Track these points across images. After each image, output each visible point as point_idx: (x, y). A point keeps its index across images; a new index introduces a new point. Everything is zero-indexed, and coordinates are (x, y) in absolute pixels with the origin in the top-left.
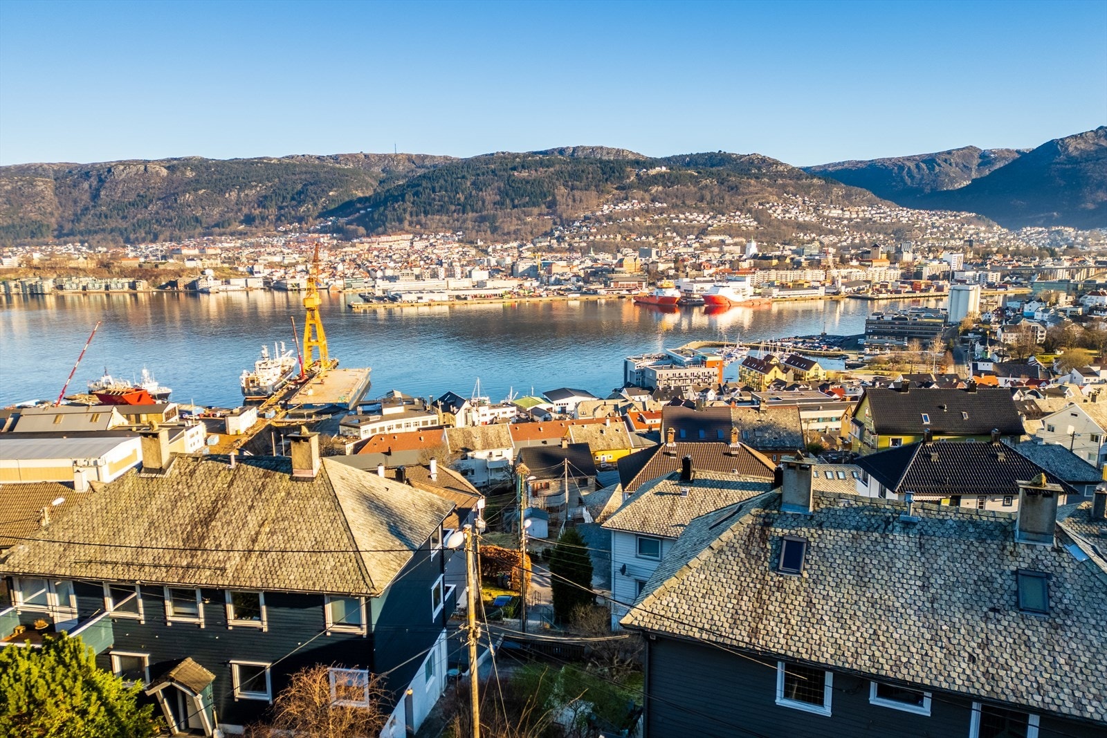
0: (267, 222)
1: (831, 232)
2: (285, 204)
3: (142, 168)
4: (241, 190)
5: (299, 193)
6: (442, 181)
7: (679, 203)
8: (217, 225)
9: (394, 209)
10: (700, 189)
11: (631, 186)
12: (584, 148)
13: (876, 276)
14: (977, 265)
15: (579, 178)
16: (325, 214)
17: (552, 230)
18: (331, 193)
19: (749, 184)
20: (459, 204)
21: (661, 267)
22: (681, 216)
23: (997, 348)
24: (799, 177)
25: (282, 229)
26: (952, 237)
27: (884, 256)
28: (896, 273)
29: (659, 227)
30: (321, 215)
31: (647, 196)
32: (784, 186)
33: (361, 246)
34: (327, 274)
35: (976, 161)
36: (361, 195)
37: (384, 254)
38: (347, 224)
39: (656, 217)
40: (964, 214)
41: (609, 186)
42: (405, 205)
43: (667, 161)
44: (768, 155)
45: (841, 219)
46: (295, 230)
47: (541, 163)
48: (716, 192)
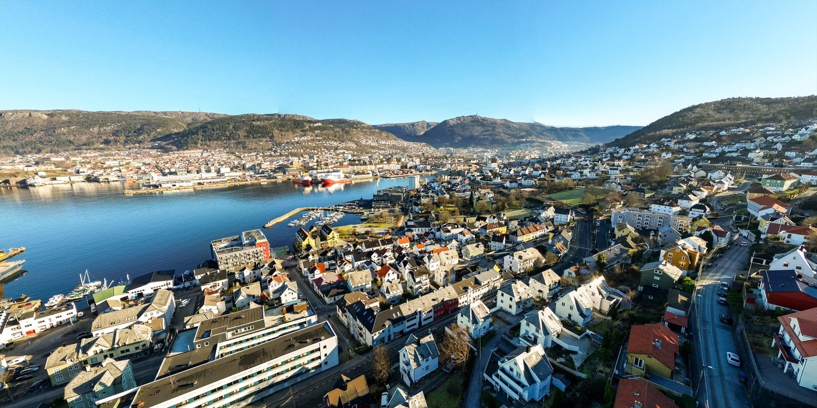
0: (118, 143)
1: (382, 149)
2: (130, 134)
3: (27, 114)
4: (100, 126)
5: (139, 129)
6: (218, 126)
7: (326, 137)
8: (85, 145)
9: (192, 138)
10: (335, 132)
11: (306, 131)
12: (289, 115)
13: (392, 167)
14: (424, 162)
15: (284, 127)
16: (154, 140)
17: (272, 148)
18: (158, 130)
19: (353, 131)
20: (227, 137)
21: (311, 165)
22: (327, 143)
23: (420, 207)
24: (371, 129)
25: (128, 146)
26: (420, 151)
27: (396, 159)
28: (399, 167)
29: (319, 147)
30: (152, 141)
31: (314, 135)
32: (366, 132)
33: (173, 155)
34: (133, 172)
35: (426, 126)
36: (177, 131)
37: (185, 159)
38: (166, 145)
39: (317, 143)
40: (423, 144)
41: (297, 130)
42: (198, 137)
43: (322, 121)
44: (360, 121)
45: (386, 145)
46: (136, 148)
47: (266, 119)
48: (341, 133)
